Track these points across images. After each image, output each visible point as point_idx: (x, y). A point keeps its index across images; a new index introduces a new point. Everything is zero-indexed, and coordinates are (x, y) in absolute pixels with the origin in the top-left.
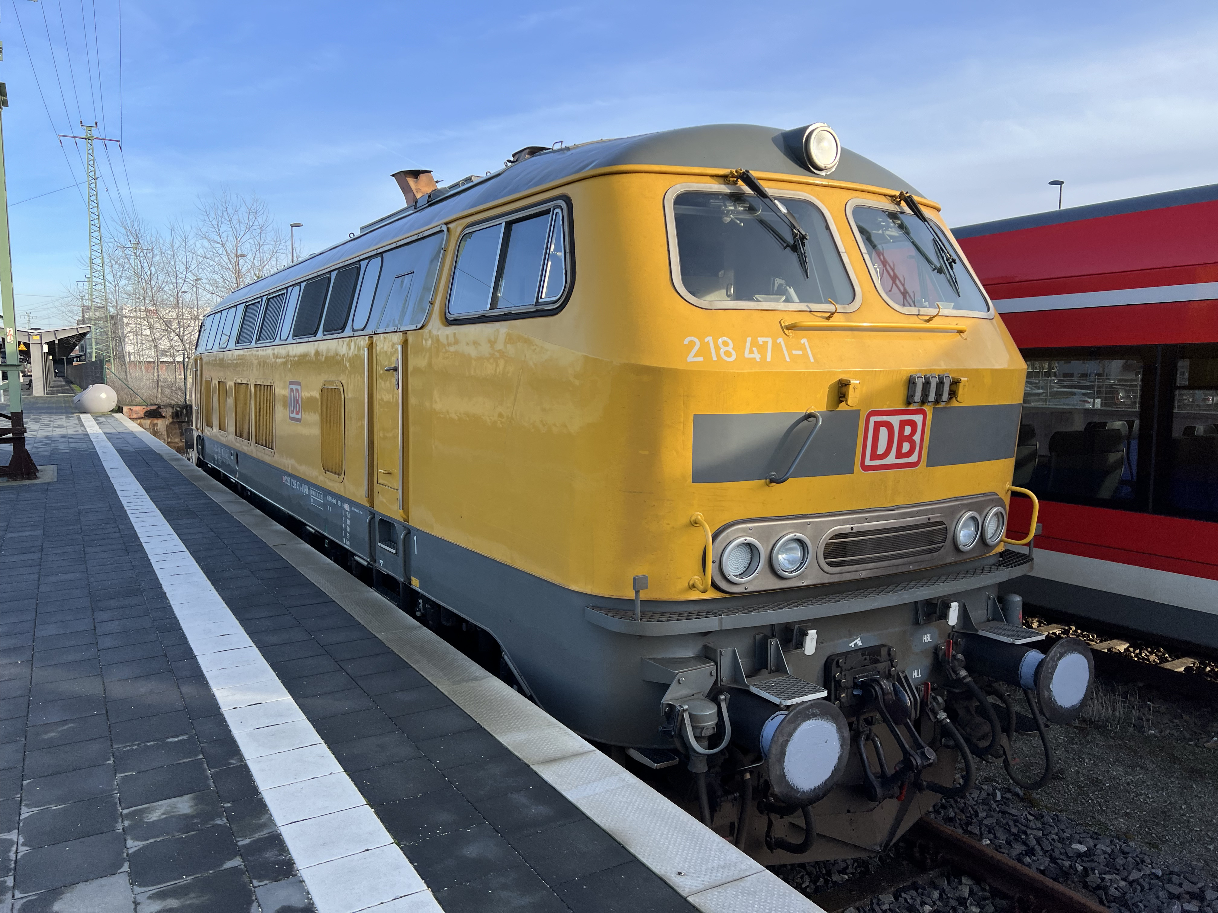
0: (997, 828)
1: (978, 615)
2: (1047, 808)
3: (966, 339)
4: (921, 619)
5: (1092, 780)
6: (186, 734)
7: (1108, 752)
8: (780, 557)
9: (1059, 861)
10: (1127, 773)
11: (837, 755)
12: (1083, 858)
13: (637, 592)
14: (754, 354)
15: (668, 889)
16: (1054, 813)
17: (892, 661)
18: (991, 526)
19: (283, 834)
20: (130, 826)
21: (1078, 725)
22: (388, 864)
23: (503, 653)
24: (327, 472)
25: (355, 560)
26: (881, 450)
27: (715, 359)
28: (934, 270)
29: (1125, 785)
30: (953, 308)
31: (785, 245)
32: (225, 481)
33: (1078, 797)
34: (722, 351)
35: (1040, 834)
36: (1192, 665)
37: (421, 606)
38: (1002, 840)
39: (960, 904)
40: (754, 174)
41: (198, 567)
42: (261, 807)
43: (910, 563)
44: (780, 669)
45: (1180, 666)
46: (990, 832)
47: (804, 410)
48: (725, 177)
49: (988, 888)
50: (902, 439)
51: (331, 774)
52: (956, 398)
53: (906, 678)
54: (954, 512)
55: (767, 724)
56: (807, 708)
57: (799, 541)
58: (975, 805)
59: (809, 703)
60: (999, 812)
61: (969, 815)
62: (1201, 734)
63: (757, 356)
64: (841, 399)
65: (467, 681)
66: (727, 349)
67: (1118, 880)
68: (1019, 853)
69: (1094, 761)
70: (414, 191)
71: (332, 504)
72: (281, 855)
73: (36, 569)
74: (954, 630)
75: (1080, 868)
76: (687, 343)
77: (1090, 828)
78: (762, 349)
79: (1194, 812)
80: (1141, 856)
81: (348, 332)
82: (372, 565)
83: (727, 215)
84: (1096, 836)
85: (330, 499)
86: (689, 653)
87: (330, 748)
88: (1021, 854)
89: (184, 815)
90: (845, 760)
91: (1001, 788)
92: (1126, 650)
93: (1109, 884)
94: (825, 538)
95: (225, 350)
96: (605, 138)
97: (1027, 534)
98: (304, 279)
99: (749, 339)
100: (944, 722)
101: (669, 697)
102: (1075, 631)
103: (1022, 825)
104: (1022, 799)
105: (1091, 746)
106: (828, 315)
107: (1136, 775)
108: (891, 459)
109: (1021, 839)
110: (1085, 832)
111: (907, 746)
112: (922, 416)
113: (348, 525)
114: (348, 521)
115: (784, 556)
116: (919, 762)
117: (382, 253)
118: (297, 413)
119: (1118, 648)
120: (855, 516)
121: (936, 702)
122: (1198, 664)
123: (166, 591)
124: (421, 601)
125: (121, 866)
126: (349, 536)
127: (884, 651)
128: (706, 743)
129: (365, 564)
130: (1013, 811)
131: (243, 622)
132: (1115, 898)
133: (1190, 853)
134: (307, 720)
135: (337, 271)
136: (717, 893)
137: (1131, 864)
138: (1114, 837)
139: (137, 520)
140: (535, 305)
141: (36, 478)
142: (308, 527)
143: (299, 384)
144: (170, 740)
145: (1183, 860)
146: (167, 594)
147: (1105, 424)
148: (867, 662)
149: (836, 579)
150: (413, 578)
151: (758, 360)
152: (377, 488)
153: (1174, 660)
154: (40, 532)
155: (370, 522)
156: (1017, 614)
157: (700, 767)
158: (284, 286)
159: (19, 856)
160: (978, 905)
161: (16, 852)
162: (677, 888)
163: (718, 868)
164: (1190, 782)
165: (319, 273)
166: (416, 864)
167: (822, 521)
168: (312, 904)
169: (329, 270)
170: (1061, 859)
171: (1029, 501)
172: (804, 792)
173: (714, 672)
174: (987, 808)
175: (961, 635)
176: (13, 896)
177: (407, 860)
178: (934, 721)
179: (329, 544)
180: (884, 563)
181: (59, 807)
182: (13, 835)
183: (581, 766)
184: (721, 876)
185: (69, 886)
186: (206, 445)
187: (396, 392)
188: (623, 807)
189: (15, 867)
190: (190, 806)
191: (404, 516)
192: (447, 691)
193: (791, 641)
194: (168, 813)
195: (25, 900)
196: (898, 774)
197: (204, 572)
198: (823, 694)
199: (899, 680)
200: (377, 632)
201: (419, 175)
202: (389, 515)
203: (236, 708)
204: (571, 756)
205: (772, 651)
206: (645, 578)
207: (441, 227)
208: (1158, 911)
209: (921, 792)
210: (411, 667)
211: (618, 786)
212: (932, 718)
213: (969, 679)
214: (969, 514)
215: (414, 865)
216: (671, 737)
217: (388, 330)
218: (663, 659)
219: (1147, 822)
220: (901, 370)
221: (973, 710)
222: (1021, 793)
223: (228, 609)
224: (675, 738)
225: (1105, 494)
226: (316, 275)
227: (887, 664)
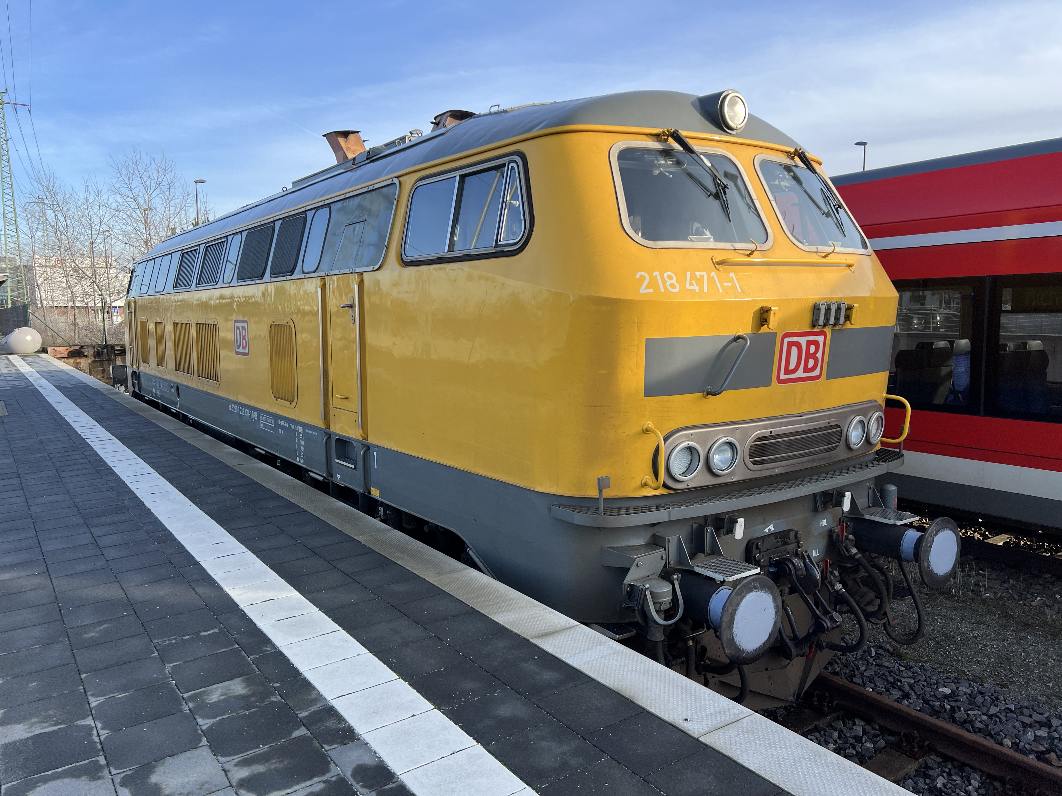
0: (876, 678)
1: (862, 503)
2: (913, 660)
3: (854, 272)
4: (820, 507)
5: (945, 636)
6: (216, 628)
7: (955, 613)
8: (715, 457)
9: (931, 702)
10: (973, 629)
11: (773, 620)
12: (950, 699)
13: (601, 491)
14: (693, 285)
15: (680, 733)
16: (920, 664)
17: (798, 542)
18: (874, 428)
19: (335, 706)
20: (195, 707)
21: (927, 592)
22: (436, 725)
23: (468, 549)
24: (279, 400)
25: (309, 476)
26: (792, 366)
27: (663, 290)
28: (824, 215)
29: (973, 638)
31: (709, 194)
32: (166, 410)
33: (937, 650)
34: (668, 284)
35: (912, 681)
36: (1009, 540)
37: (380, 512)
38: (882, 688)
39: (857, 741)
40: (683, 133)
41: (171, 486)
42: (307, 685)
43: (813, 460)
44: (715, 552)
45: (1000, 540)
46: (870, 682)
47: (733, 333)
48: (657, 135)
49: (877, 727)
50: (808, 356)
51: (359, 655)
52: (850, 321)
53: (808, 556)
54: (846, 417)
55: (713, 597)
56: (750, 582)
57: (730, 444)
58: (856, 661)
59: (751, 578)
60: (875, 665)
61: (851, 669)
62: (1026, 595)
63: (696, 288)
64: (763, 323)
65: (450, 572)
66: (671, 282)
67: (980, 715)
68: (897, 697)
69: (945, 620)
70: (345, 149)
71: (283, 427)
72: (340, 723)
73: (21, 493)
74: (844, 515)
75: (948, 707)
76: (639, 277)
77: (951, 675)
78: (699, 281)
79: (1032, 658)
80: (996, 695)
81: (298, 274)
82: (328, 479)
83: (658, 167)
85: (281, 423)
86: (641, 541)
87: (349, 634)
88: (899, 698)
89: (240, 695)
90: (778, 625)
91: (874, 646)
93: (974, 718)
94: (750, 440)
95: (162, 293)
96: (536, 102)
97: (901, 434)
98: (246, 228)
99: (689, 273)
100: (841, 592)
101: (630, 579)
103: (896, 675)
104: (892, 654)
105: (941, 609)
106: (749, 252)
107: (981, 631)
108: (800, 374)
109: (897, 686)
110: (947, 678)
111: (818, 612)
112: (823, 337)
113: (302, 446)
114: (301, 442)
115: (718, 456)
116: (829, 624)
117: (329, 204)
118: (244, 348)
120: (773, 422)
121: (833, 576)
122: (1013, 539)
123: (149, 508)
124: (381, 506)
125: (200, 741)
126: (302, 455)
127: (792, 535)
128: (664, 615)
129: (321, 479)
130: (887, 664)
131: (231, 531)
132: (980, 729)
133: (1034, 690)
134: (320, 611)
135: (281, 221)
136: (721, 734)
137: (989, 701)
138: (971, 681)
139: (100, 447)
140: (494, 248)
142: (257, 449)
143: (245, 322)
144: (203, 634)
145: (1029, 696)
146: (152, 510)
147: (932, 343)
148: (779, 544)
149: (758, 475)
150: (373, 489)
151: (697, 291)
152: (332, 412)
153: (994, 537)
154: (11, 460)
155: (326, 440)
156: (893, 501)
157: (659, 636)
158: (224, 235)
159: (102, 738)
160: (872, 742)
161: (99, 736)
162: (687, 732)
163: (716, 714)
164: (1025, 634)
165: (262, 223)
166: (460, 724)
167: (747, 426)
168: (383, 761)
169: (272, 220)
170: (932, 701)
171: (903, 406)
172: (748, 652)
173: (664, 557)
174: (865, 662)
175: (851, 519)
176: (110, 773)
177: (451, 722)
178: (832, 591)
179: (281, 463)
180: (794, 461)
181: (123, 695)
182: (89, 721)
183: (572, 638)
184: (720, 720)
185: (159, 760)
186: (143, 380)
187: (352, 326)
188: (619, 669)
189: (102, 748)
190: (243, 688)
191: (364, 435)
192: (435, 582)
193: (723, 528)
194: (225, 694)
195: (122, 775)
196: (808, 637)
197: (178, 490)
198: (758, 570)
199: (804, 558)
200: (355, 536)
201: (349, 135)
202: (346, 435)
203: (252, 604)
204: (561, 630)
205: (707, 537)
206: (607, 478)
207: (392, 180)
208: (1016, 738)
209: (821, 651)
210: (396, 563)
211: (609, 652)
212: (831, 589)
213: (859, 555)
214: (858, 418)
215: (459, 726)
216: (634, 613)
217: (342, 272)
218: (620, 547)
219: (996, 668)
220: (808, 298)
221: (859, 581)
222: (891, 649)
223: (213, 521)
224: (636, 613)
225: (939, 400)
226: (258, 224)
227: (794, 545)
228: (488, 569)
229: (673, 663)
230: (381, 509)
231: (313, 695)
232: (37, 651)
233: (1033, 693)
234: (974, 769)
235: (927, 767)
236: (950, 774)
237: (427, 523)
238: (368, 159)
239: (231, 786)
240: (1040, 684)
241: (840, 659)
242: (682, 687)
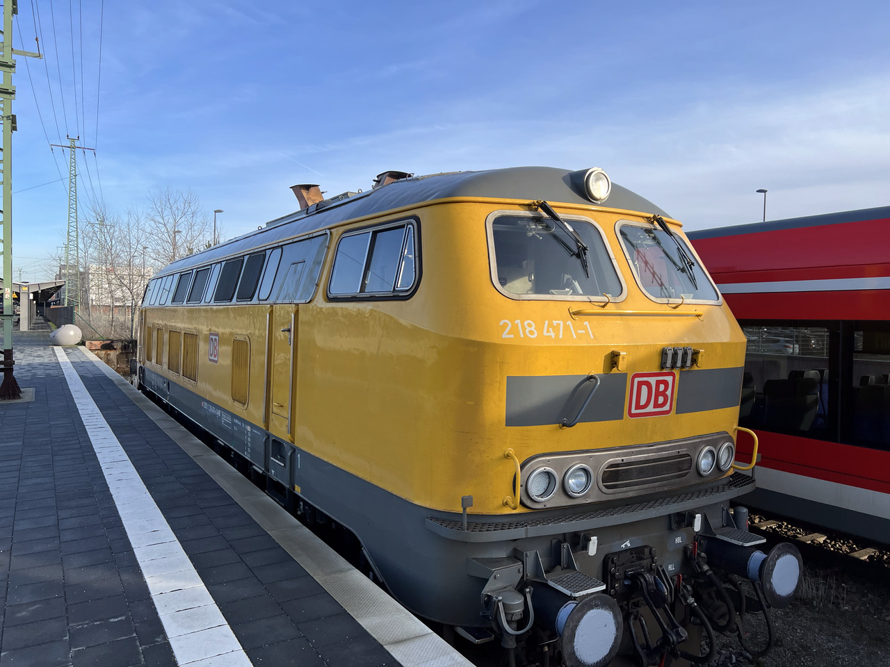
1: (715, 522)
3: (702, 321)
4: (674, 526)
5: (802, 646)
6: (124, 615)
7: (814, 624)
8: (570, 481)
10: (829, 641)
11: (614, 637)
13: (465, 509)
14: (550, 332)
17: (652, 558)
18: (724, 456)
23: (363, 548)
24: (236, 402)
25: (253, 469)
26: (643, 402)
27: (522, 336)
28: (678, 270)
30: (693, 299)
31: (572, 253)
32: (158, 402)
34: (527, 330)
36: (873, 554)
37: (302, 507)
40: (549, 203)
41: (136, 472)
43: (665, 486)
44: (570, 566)
45: (864, 555)
47: (587, 373)
48: (529, 205)
50: (658, 394)
51: (233, 651)
52: (696, 364)
53: (663, 571)
54: (696, 447)
55: (561, 610)
56: (591, 600)
57: (585, 470)
59: (596, 595)
62: (882, 609)
63: (552, 334)
64: (613, 365)
65: (336, 572)
66: (530, 329)
69: (804, 631)
70: (306, 199)
71: (237, 425)
74: (697, 534)
76: (502, 324)
78: (556, 329)
81: (255, 301)
82: (265, 473)
83: (531, 230)
85: (236, 421)
86: (502, 554)
87: (232, 629)
90: (619, 641)
91: (735, 653)
92: (825, 541)
94: (603, 467)
95: (163, 306)
96: (444, 172)
97: (750, 462)
98: (225, 259)
99: (547, 322)
100: (693, 605)
101: (487, 590)
102: (787, 526)
104: (751, 662)
105: (802, 619)
106: (603, 304)
107: (835, 643)
108: (650, 409)
111: (666, 626)
112: (672, 377)
113: (249, 442)
114: (249, 439)
115: (573, 480)
117: (281, 246)
118: (215, 356)
119: (818, 539)
120: (625, 451)
121: (686, 590)
122: (878, 553)
123: (112, 493)
124: (301, 503)
126: (249, 449)
127: (647, 551)
128: (515, 626)
129: (261, 472)
131: (169, 520)
134: (215, 604)
135: (248, 256)
139: (93, 434)
140: (393, 292)
141: (20, 398)
142: (219, 441)
143: (217, 336)
144: (112, 620)
146: (113, 496)
147: (804, 372)
148: (634, 559)
149: (611, 497)
150: (296, 486)
151: (553, 337)
152: (272, 416)
153: (860, 550)
154: (20, 443)
155: (266, 441)
156: (745, 522)
157: (511, 645)
158: (209, 263)
165: (236, 256)
167: (600, 455)
169: (242, 254)
171: (751, 438)
172: (589, 665)
173: (521, 570)
175: (703, 538)
178: (685, 603)
180: (646, 486)
183: (421, 647)
186: (147, 373)
187: (289, 347)
191: (292, 439)
192: (320, 581)
193: (578, 544)
196: (657, 649)
198: (603, 587)
199: (658, 572)
200: (269, 530)
201: (310, 188)
202: (280, 437)
203: (162, 593)
204: (414, 638)
205: (564, 552)
207: (326, 231)
210: (295, 560)
212: (683, 601)
213: (710, 572)
214: (707, 448)
216: (489, 621)
217: (285, 302)
218: (483, 559)
220: (656, 344)
223: (159, 509)
224: (491, 621)
226: (233, 257)
227: (649, 561)
237: (335, 523)
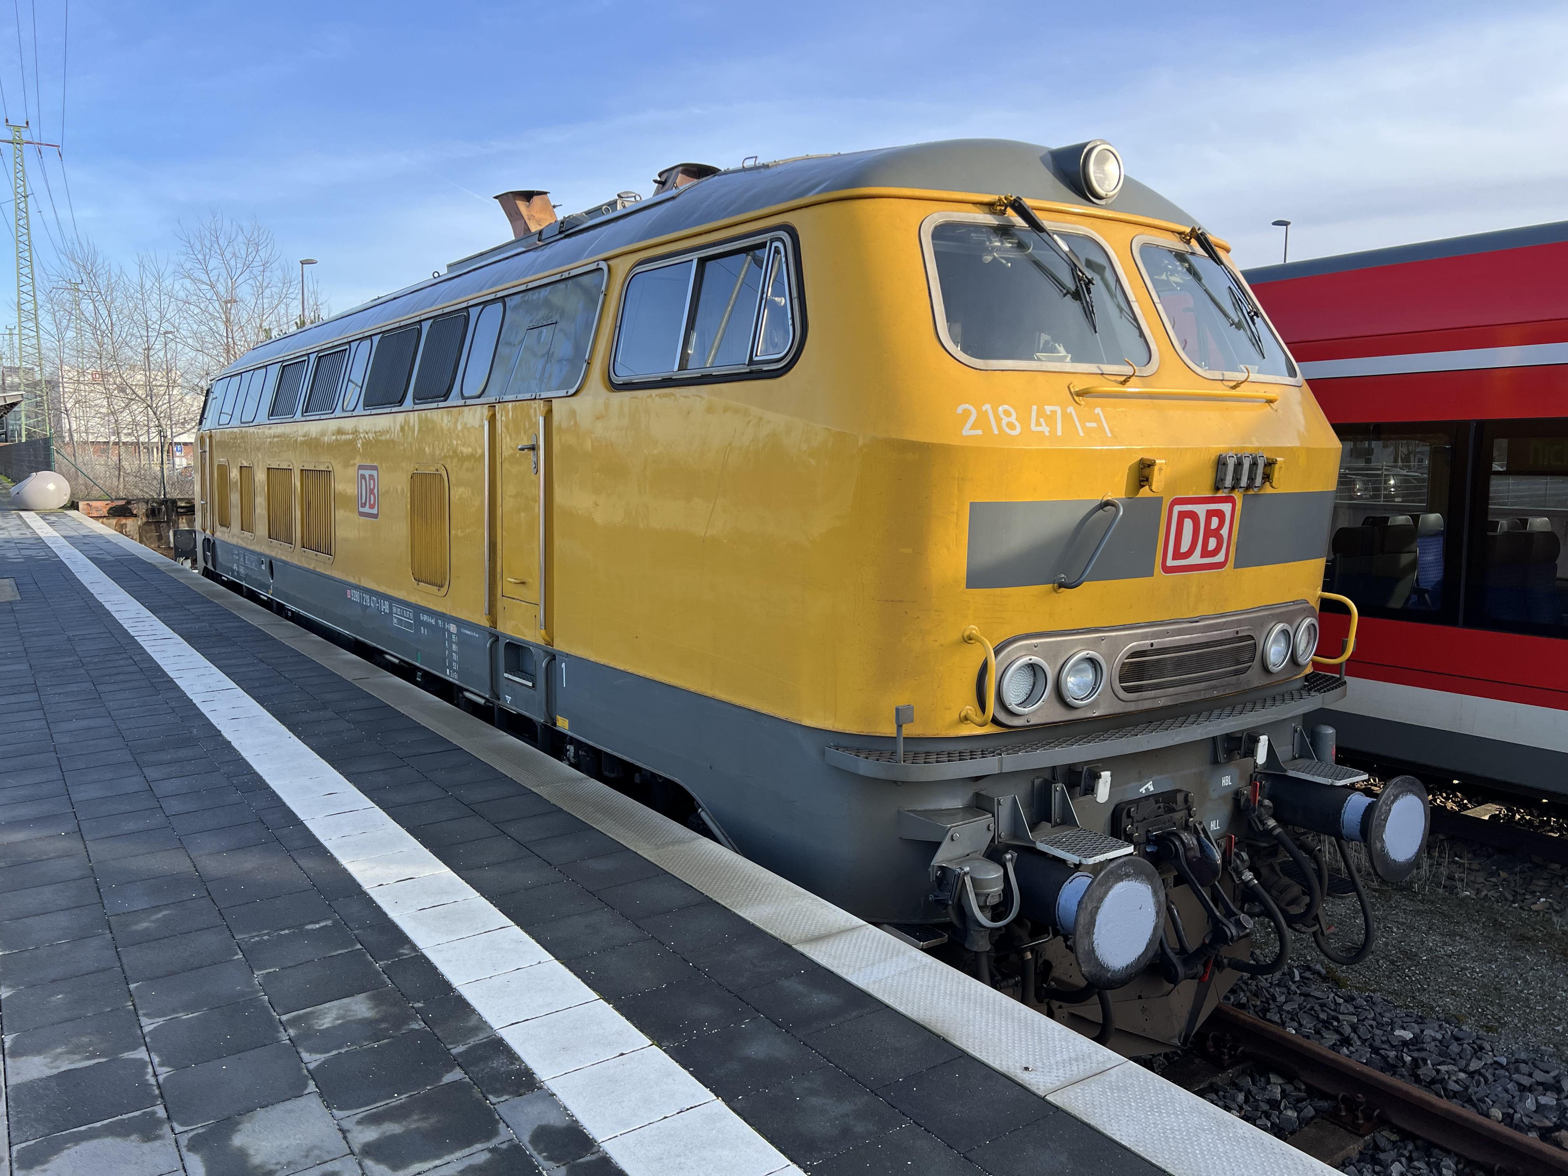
0: (1301, 1014)
1: (1284, 752)
2: (1356, 988)
3: (1276, 411)
4: (1222, 757)
5: (1404, 953)
6: (329, 919)
7: (1418, 919)
8: (1069, 681)
9: (1382, 1052)
10: (1445, 943)
11: (1153, 925)
12: (1410, 1047)
13: (899, 727)
14: (1041, 426)
15: (1018, 1088)
16: (1367, 994)
17: (1189, 809)
18: (1303, 641)
19: (505, 1037)
20: (298, 1036)
21: (1377, 887)
22: (656, 1070)
23: (700, 810)
24: (421, 584)
25: (464, 697)
26: (1184, 548)
27: (996, 432)
28: (1231, 325)
29: (1446, 957)
30: (1258, 373)
31: (1064, 291)
33: (1391, 973)
34: (1004, 422)
35: (1354, 1019)
36: (1498, 812)
37: (571, 753)
38: (1310, 1029)
39: (1272, 1108)
40: (1028, 202)
41: (261, 708)
42: (462, 1006)
43: (1214, 688)
44: (1067, 820)
45: (1485, 812)
46: (1292, 1019)
47: (1099, 497)
48: (990, 205)
49: (1303, 1087)
50: (1208, 533)
51: (539, 963)
52: (1271, 483)
53: (1204, 830)
54: (1262, 625)
55: (1065, 888)
56: (1120, 867)
57: (1092, 661)
58: (1270, 987)
59: (1121, 860)
60: (1300, 994)
61: (1264, 1000)
62: (1524, 894)
63: (1046, 429)
64: (1142, 483)
65: (673, 843)
66: (1009, 419)
67: (1456, 1072)
68: (1332, 1043)
69: (1404, 930)
70: (526, 218)
71: (427, 625)
72: (512, 1063)
73: (39, 714)
74: (1256, 770)
75: (1408, 1059)
76: (961, 412)
77: (1412, 1011)
78: (1050, 419)
79: (1533, 988)
80: (1479, 1042)
81: (454, 400)
82: (492, 703)
83: (990, 251)
84: (1420, 1021)
85: (425, 618)
86: (956, 802)
87: (526, 932)
88: (1334, 1044)
89: (365, 1019)
91: (1298, 966)
93: (1446, 1077)
94: (1121, 656)
95: (251, 425)
97: (1343, 651)
98: (378, 331)
99: (1034, 407)
100: (1251, 884)
101: (941, 858)
103: (1331, 1009)
104: (1325, 979)
105: (1397, 913)
106: (1124, 378)
107: (1457, 946)
108: (1196, 559)
109: (1333, 1026)
110: (1407, 1015)
111: (1217, 913)
112: (1230, 505)
113: (455, 652)
114: (454, 647)
115: (1074, 679)
116: (1234, 932)
117: (503, 297)
118: (372, 507)
120: (1155, 629)
121: (1239, 858)
122: (1504, 811)
123: (229, 739)
124: (571, 744)
125: (306, 1086)
126: (455, 666)
127: (1180, 798)
128: (991, 913)
129: (482, 701)
130: (1318, 994)
131: (349, 777)
132: (1455, 1093)
133: (1536, 1036)
134: (482, 897)
135: (431, 321)
136: (1079, 1091)
137: (1468, 1052)
138: (1443, 1021)
139: (157, 648)
140: (748, 365)
142: (387, 657)
143: (375, 468)
144: (310, 927)
145: (1528, 1044)
146: (232, 744)
147: (1387, 519)
148: (1161, 810)
149: (1132, 707)
150: (558, 717)
151: (1047, 434)
152: (501, 603)
153: (1475, 807)
154: (25, 666)
155: (491, 646)
156: (1330, 749)
157: (983, 945)
158: (345, 340)
159: (161, 1079)
160: (1295, 1108)
161: (155, 1075)
162: (1029, 1086)
163: (1070, 1061)
164: (1522, 952)
165: (402, 324)
166: (691, 1069)
167: (1117, 636)
168: (576, 1121)
169: (418, 319)
170: (1383, 1049)
171: (1347, 610)
172: (1114, 971)
173: (992, 826)
174: (1285, 990)
175: (1267, 776)
176: (173, 1130)
177: (677, 1064)
178: (1238, 882)
179: (422, 677)
180: (1186, 688)
181: (191, 1015)
182: (141, 1054)
183: (855, 944)
184: (1077, 1070)
185: (245, 1114)
186: (219, 552)
187: (533, 477)
188: (927, 992)
189: (161, 1093)
190: (369, 1008)
191: (547, 638)
192: (651, 857)
193: (1079, 785)
194: (343, 1017)
195: (191, 1134)
196: (1203, 949)
197: (272, 714)
198: (1130, 849)
199: (1196, 832)
200: (533, 786)
201: (532, 197)
202: (522, 637)
203: (382, 885)
204: (839, 933)
205: (1056, 798)
206: (910, 708)
207: (598, 264)
208: (1510, 1107)
209: (1221, 972)
210: (594, 828)
211: (911, 966)
212: (1236, 879)
213: (1279, 830)
214: (1279, 627)
215: (689, 1071)
216: (945, 908)
217: (520, 397)
218: (926, 811)
219: (1479, 1001)
220: (1209, 448)
221: (1278, 868)
222: (1323, 971)
223: (324, 761)
224: (950, 908)
225: (1396, 602)
226: (397, 325)
227: (1183, 813)
228: (729, 839)
229: (1002, 985)
230: (571, 748)
231: (473, 1022)
232: (65, 947)
233: (1534, 1040)
234: (1448, 1152)
235: (1377, 1148)
236: (1410, 1159)
237: (639, 769)
238: (560, 233)
239: (352, 1153)
240: (1544, 1027)
241: (1247, 984)
242: (1020, 1021)
